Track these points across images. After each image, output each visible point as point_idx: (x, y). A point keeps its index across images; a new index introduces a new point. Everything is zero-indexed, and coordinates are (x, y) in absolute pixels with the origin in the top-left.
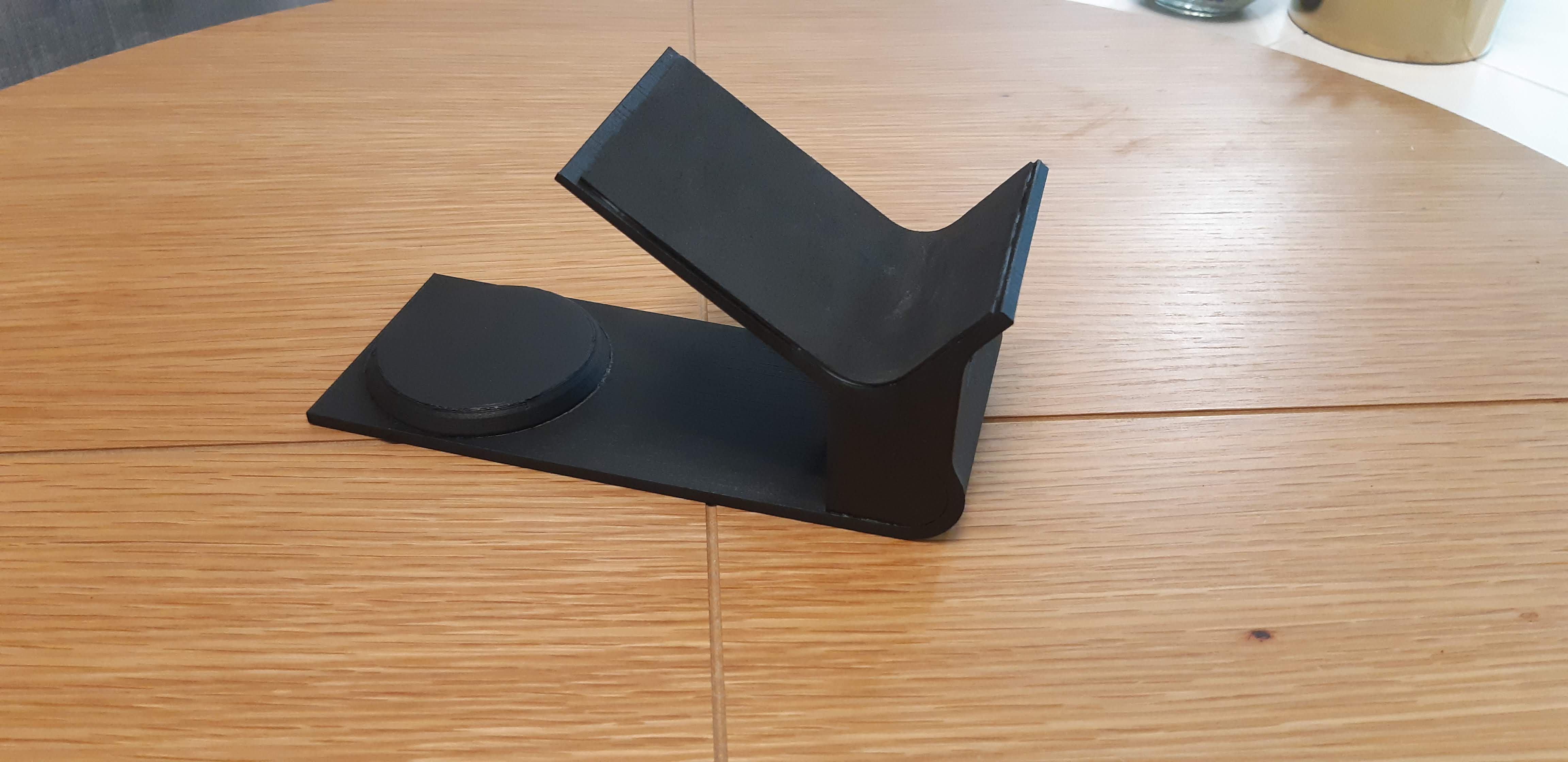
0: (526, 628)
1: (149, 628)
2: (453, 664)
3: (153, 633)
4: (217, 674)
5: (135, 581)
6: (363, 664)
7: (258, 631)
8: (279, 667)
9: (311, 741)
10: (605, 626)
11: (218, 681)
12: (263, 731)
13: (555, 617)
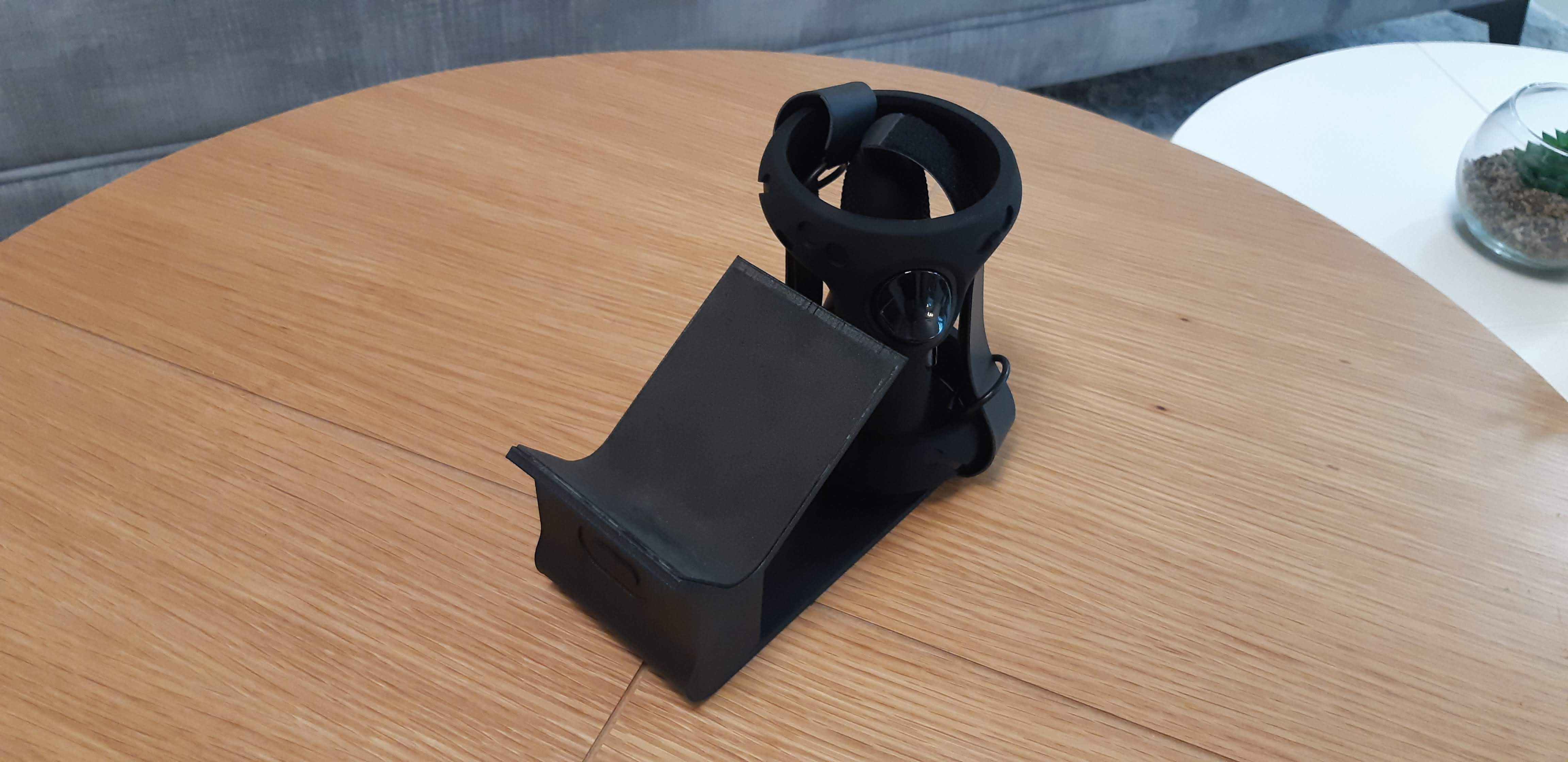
0: (490, 674)
1: (284, 571)
2: (433, 679)
3: (285, 576)
4: (303, 622)
5: (294, 533)
6: (384, 655)
7: (341, 602)
8: (336, 633)
9: (326, 695)
10: (539, 695)
11: (301, 628)
12: (305, 675)
13: (513, 674)
